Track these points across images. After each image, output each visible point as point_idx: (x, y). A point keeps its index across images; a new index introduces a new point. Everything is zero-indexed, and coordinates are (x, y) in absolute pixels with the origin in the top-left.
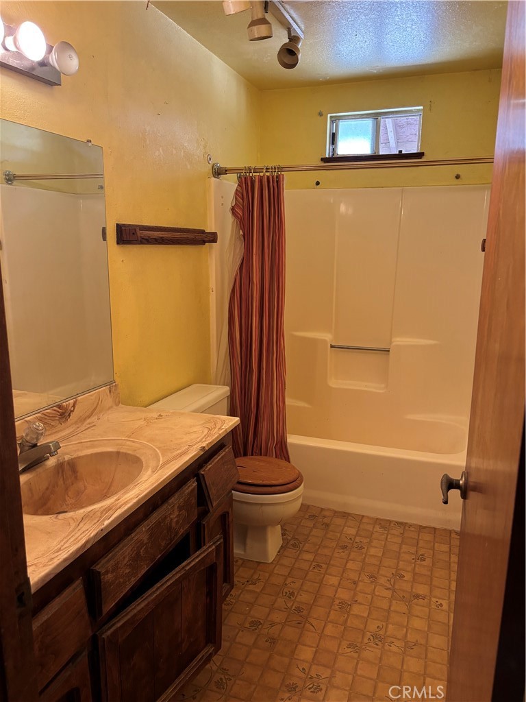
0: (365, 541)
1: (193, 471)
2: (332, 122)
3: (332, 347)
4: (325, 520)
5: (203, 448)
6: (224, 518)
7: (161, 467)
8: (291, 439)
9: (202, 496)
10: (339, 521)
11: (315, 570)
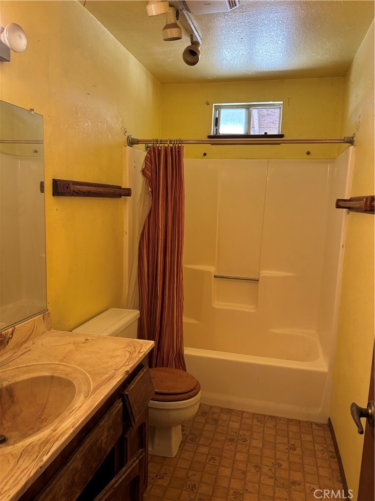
0: (248, 433)
1: (119, 394)
2: (216, 110)
3: (215, 277)
4: (215, 416)
5: (127, 372)
6: (142, 429)
7: (93, 392)
10: (225, 417)
11: (211, 463)
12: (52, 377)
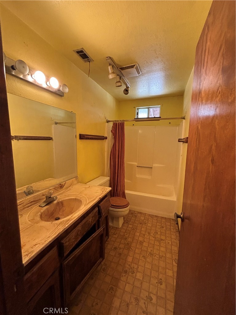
0: (147, 221)
1: (97, 205)
2: (137, 110)
3: (137, 166)
4: (136, 215)
5: (100, 198)
6: (107, 218)
7: (87, 205)
8: (126, 192)
9: (99, 212)
10: (139, 215)
11: (133, 231)
12: (76, 199)
